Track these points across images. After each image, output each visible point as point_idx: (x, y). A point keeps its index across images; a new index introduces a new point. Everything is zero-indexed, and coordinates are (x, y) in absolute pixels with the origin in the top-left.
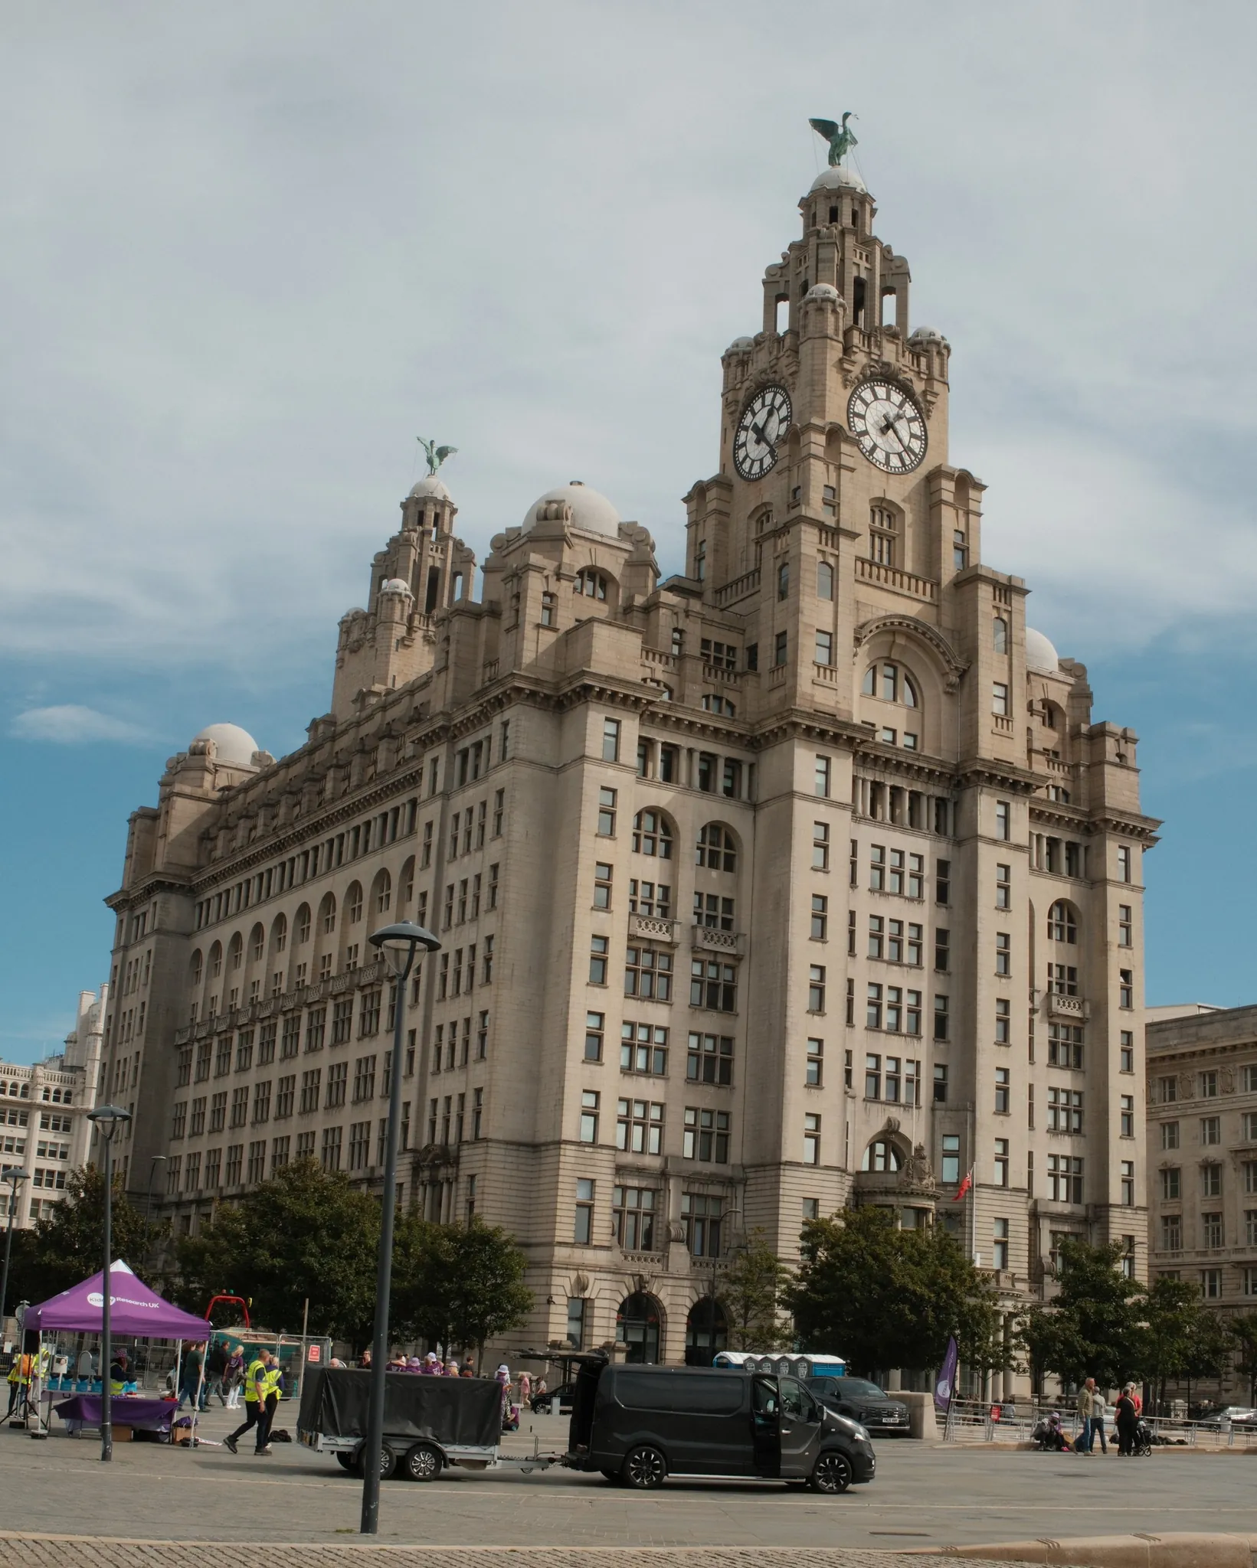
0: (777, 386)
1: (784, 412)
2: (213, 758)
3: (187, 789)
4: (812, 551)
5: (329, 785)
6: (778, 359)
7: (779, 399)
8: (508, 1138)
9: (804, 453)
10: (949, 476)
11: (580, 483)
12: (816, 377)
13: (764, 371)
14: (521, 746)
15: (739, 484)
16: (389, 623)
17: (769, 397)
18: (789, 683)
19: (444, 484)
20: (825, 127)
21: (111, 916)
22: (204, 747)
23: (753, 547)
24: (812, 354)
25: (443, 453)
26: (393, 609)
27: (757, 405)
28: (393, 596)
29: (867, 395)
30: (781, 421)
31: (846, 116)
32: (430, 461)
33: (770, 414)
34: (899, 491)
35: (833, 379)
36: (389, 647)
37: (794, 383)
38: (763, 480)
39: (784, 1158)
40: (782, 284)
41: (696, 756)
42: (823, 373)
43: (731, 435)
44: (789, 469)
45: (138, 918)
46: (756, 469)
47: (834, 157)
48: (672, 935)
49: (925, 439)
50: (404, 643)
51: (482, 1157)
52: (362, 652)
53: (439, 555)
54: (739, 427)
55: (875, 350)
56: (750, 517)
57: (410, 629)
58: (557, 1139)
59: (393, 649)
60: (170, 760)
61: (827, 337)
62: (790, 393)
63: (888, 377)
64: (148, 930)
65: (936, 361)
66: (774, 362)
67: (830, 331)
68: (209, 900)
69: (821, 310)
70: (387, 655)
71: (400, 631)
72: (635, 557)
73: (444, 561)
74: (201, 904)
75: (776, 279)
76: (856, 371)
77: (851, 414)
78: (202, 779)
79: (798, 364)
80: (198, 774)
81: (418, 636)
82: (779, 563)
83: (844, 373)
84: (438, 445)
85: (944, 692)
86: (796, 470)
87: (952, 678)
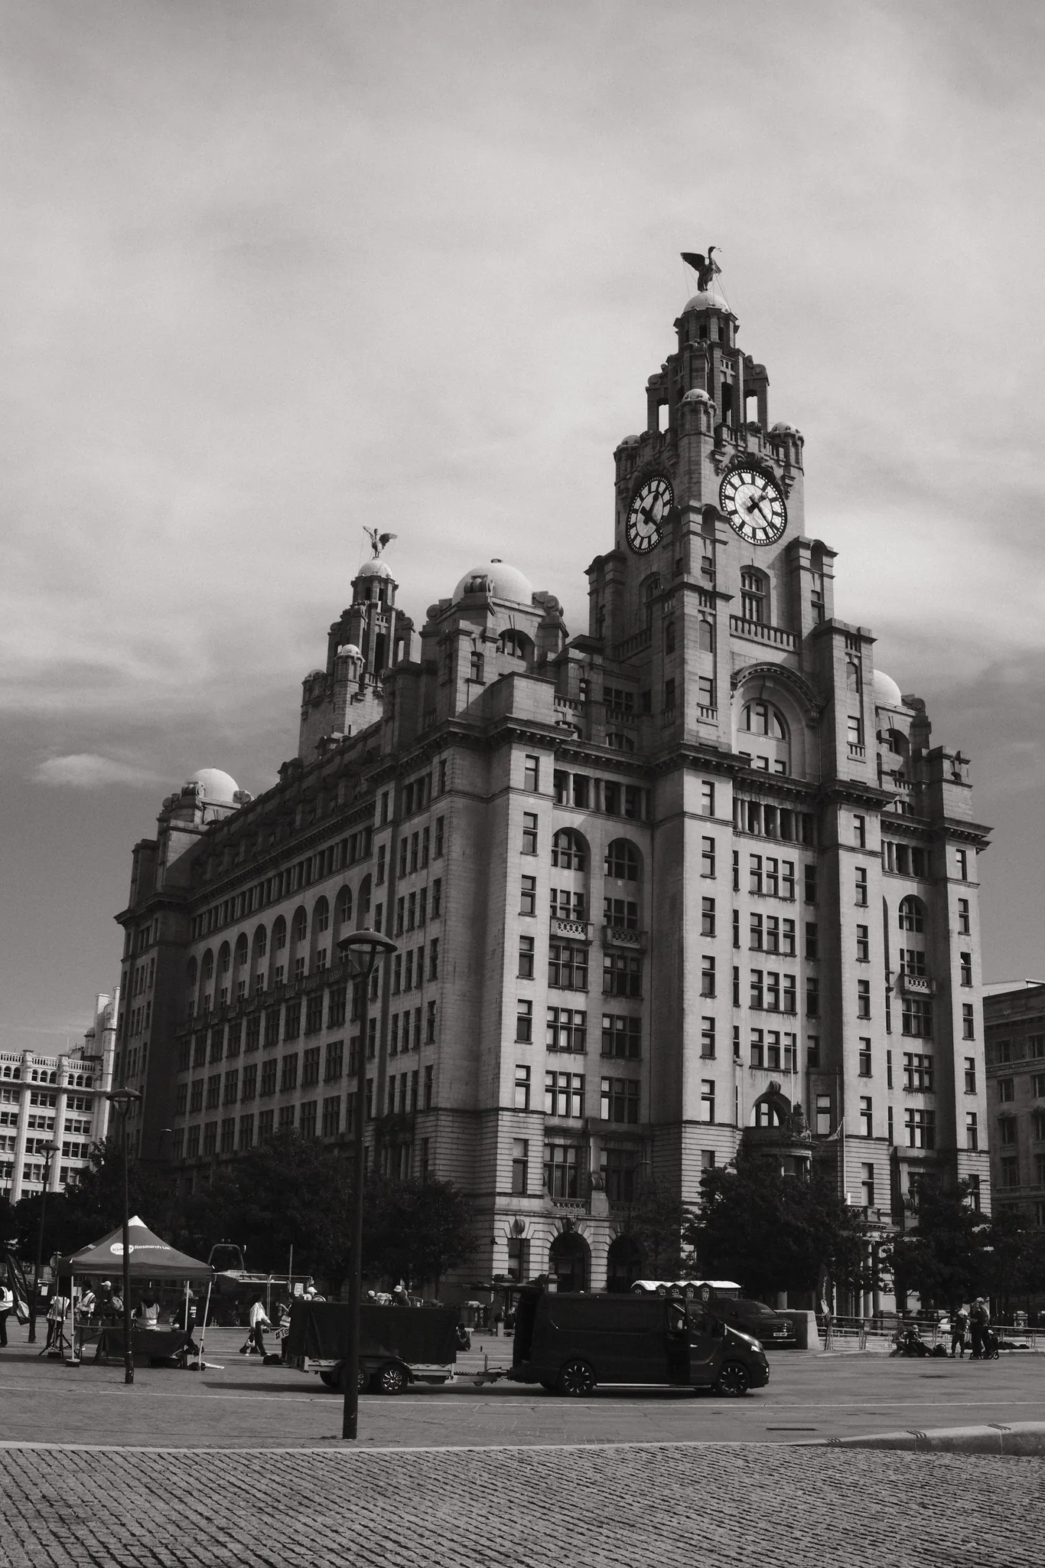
0: (661, 475)
1: (667, 497)
2: (201, 797)
3: (181, 824)
4: (695, 612)
5: (298, 818)
6: (661, 453)
7: (663, 486)
8: (455, 1106)
9: (685, 530)
10: (806, 546)
11: (499, 561)
12: (693, 468)
13: (649, 464)
14: (456, 781)
15: (632, 559)
16: (344, 682)
17: (654, 485)
18: (678, 722)
19: (385, 566)
20: (693, 259)
21: (121, 930)
22: (194, 788)
23: (645, 610)
24: (690, 448)
25: (385, 539)
26: (347, 669)
27: (645, 492)
28: (348, 659)
29: (736, 480)
30: (665, 505)
31: (711, 249)
32: (375, 546)
33: (655, 499)
34: (765, 559)
35: (707, 468)
36: (345, 702)
37: (674, 473)
38: (651, 554)
39: (685, 1118)
40: (662, 390)
41: (603, 784)
42: (698, 464)
43: (623, 517)
44: (672, 544)
45: (143, 931)
46: (645, 545)
47: (702, 284)
48: (586, 934)
49: (785, 515)
50: (357, 698)
51: (434, 1123)
52: (323, 707)
53: (384, 624)
54: (630, 510)
55: (740, 443)
56: (641, 585)
57: (362, 686)
58: (495, 1106)
59: (348, 702)
60: (167, 800)
61: (700, 433)
62: (672, 481)
63: (750, 464)
64: (151, 941)
65: (792, 450)
66: (658, 455)
67: (704, 429)
68: (201, 916)
69: (695, 412)
70: (343, 709)
71: (353, 688)
72: (547, 620)
73: (388, 629)
74: (194, 920)
75: (656, 386)
76: (725, 461)
77: (723, 497)
78: (193, 815)
79: (678, 456)
80: (190, 811)
81: (369, 691)
82: (667, 622)
83: (716, 463)
84: (380, 533)
85: (807, 726)
86: (678, 544)
87: (814, 714)
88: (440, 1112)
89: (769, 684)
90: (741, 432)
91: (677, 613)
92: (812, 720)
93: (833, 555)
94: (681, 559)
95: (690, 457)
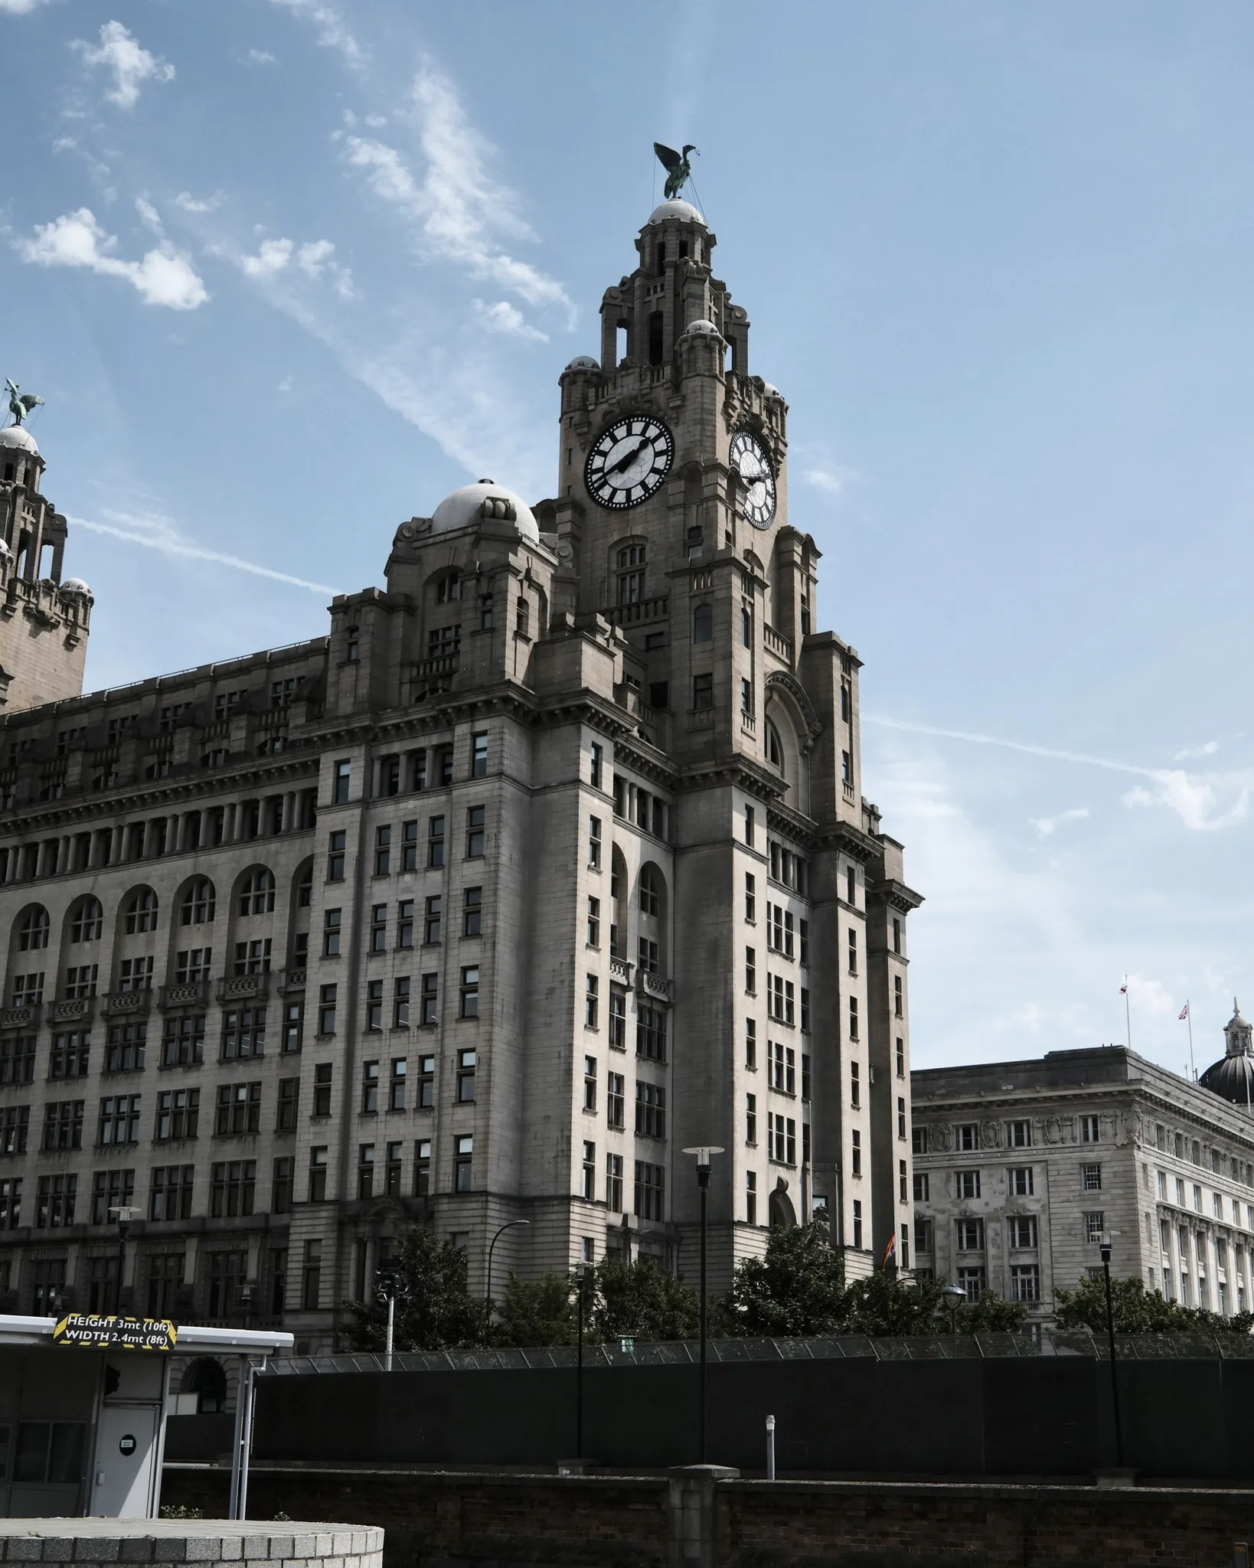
0: (650, 417)
1: (661, 445)
4: (739, 597)
6: (651, 388)
7: (653, 431)
9: (707, 492)
10: (798, 538)
11: (492, 483)
12: (705, 417)
13: (635, 398)
14: (506, 762)
15: (596, 515)
17: (640, 426)
18: (721, 727)
19: (28, 438)
20: (666, 156)
23: (614, 580)
24: (702, 392)
25: (29, 403)
27: (620, 432)
29: (740, 443)
30: (657, 454)
31: (687, 149)
32: (15, 409)
33: (643, 445)
34: (761, 546)
35: (720, 421)
37: (678, 418)
38: (631, 512)
39: (734, 1218)
40: (625, 311)
41: (635, 791)
42: (713, 413)
43: (579, 458)
44: (685, 506)
46: (620, 497)
47: (671, 188)
48: (628, 978)
49: (774, 497)
51: (481, 1212)
53: (30, 518)
54: (592, 450)
55: (746, 399)
56: (611, 547)
58: (562, 1192)
61: (715, 377)
62: (672, 427)
63: (751, 428)
65: (780, 421)
66: (648, 390)
67: (718, 372)
69: (709, 348)
72: (560, 573)
75: (618, 302)
76: (734, 417)
77: (731, 460)
79: (684, 398)
82: (697, 602)
83: (728, 417)
84: (20, 393)
85: (803, 755)
86: (694, 508)
87: (810, 743)
88: (490, 1198)
89: (776, 697)
90: (747, 386)
91: (719, 594)
92: (806, 747)
93: (819, 555)
94: (698, 528)
95: (703, 404)
